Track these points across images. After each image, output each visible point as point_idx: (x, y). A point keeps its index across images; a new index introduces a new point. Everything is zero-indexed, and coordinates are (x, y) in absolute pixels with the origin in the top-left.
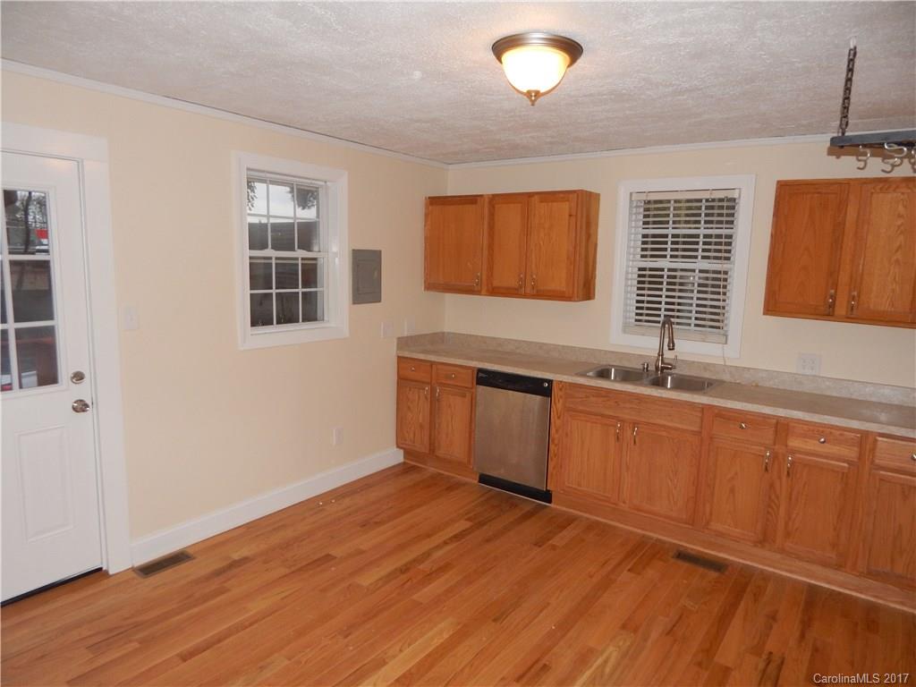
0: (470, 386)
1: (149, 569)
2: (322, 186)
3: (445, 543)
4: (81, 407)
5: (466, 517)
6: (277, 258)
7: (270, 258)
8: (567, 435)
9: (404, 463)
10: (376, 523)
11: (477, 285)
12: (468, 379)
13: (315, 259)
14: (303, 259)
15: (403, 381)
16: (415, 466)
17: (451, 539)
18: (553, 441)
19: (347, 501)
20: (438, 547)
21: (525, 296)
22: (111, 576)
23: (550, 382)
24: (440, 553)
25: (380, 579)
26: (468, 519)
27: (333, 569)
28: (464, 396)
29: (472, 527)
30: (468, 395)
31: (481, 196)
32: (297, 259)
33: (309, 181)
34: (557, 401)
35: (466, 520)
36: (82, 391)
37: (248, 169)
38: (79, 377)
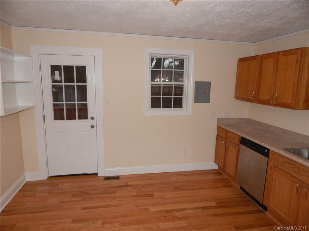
0: (238, 143)
1: (107, 178)
2: (185, 57)
3: (196, 208)
4: (93, 127)
5: (217, 201)
6: (163, 85)
7: (161, 85)
8: (273, 179)
9: (218, 170)
10: (181, 189)
11: (253, 98)
12: (237, 141)
13: (183, 85)
14: (174, 85)
15: (219, 137)
16: (220, 172)
17: (200, 208)
18: (267, 180)
19: (180, 178)
20: (191, 209)
21: (272, 105)
22: (99, 177)
23: (269, 150)
24: (190, 211)
25: (157, 211)
26: (217, 203)
27: (148, 200)
28: (235, 147)
29: (216, 206)
30: (237, 147)
31: (258, 56)
32: (172, 85)
33: (178, 56)
34: (271, 160)
35: (216, 202)
36: (93, 123)
37: (150, 54)
38: (92, 118)
